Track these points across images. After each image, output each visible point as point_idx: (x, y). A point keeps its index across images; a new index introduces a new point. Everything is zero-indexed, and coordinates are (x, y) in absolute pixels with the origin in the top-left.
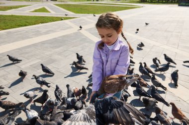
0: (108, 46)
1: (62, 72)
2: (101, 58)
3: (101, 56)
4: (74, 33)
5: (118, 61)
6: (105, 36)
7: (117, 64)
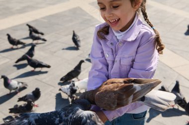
0: (116, 34)
1: (44, 81)
2: (103, 56)
3: (102, 52)
4: (70, 10)
5: (133, 61)
6: (107, 7)
7: (132, 66)
